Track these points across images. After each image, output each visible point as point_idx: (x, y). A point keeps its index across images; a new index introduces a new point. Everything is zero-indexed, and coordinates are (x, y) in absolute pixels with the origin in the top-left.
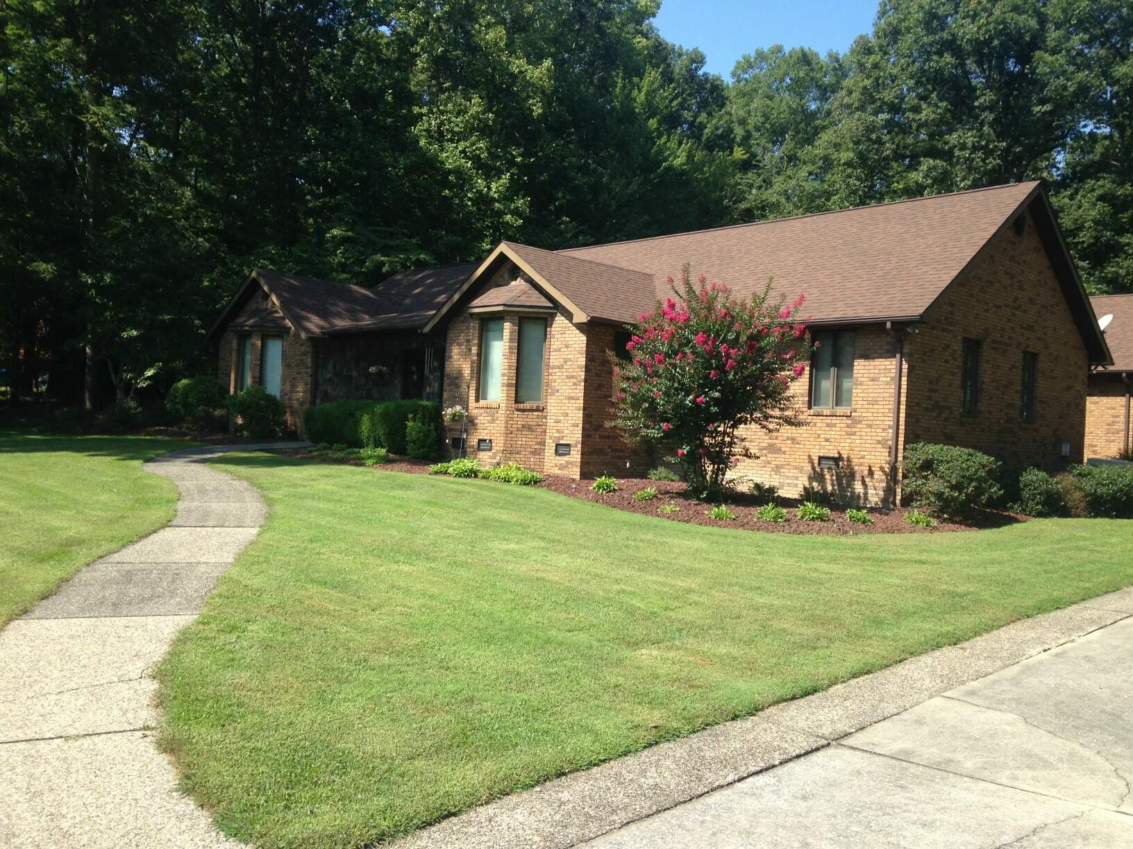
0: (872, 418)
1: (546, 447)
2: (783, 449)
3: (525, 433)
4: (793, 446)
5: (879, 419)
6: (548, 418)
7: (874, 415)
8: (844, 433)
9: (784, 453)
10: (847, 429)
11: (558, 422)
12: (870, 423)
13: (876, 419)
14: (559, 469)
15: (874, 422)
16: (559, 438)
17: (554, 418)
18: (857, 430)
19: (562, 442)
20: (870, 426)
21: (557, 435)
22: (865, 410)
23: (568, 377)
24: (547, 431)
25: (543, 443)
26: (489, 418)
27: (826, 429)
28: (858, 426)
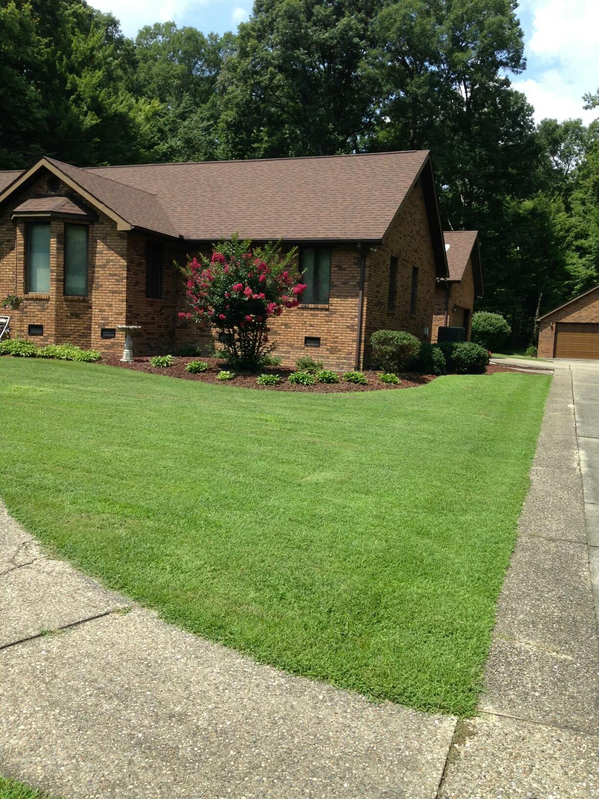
0: (343, 311)
1: (92, 332)
2: (278, 332)
3: (74, 320)
4: (286, 329)
5: (348, 311)
6: (93, 307)
7: (345, 308)
8: (323, 321)
9: (279, 334)
10: (326, 318)
11: (101, 311)
12: (342, 313)
13: (346, 311)
14: (105, 349)
15: (345, 313)
16: (104, 324)
17: (98, 307)
18: (333, 318)
19: (106, 327)
20: (342, 316)
21: (102, 322)
22: (339, 305)
23: (110, 275)
24: (93, 318)
25: (89, 328)
26: (39, 308)
27: (311, 317)
28: (334, 316)
